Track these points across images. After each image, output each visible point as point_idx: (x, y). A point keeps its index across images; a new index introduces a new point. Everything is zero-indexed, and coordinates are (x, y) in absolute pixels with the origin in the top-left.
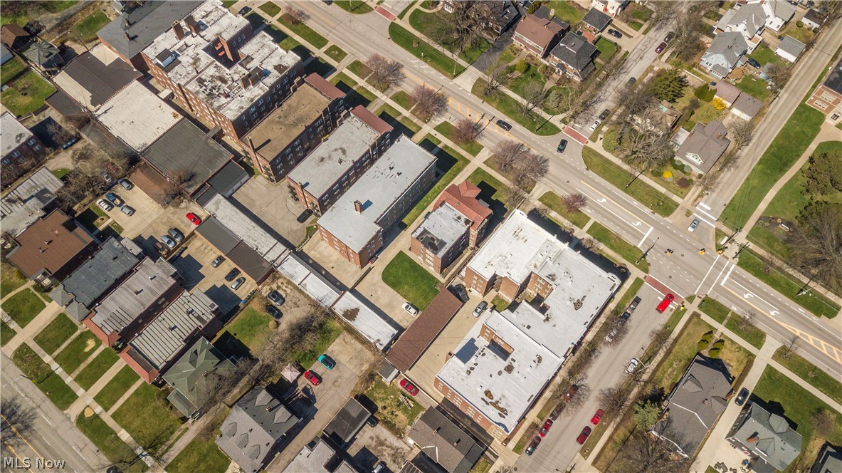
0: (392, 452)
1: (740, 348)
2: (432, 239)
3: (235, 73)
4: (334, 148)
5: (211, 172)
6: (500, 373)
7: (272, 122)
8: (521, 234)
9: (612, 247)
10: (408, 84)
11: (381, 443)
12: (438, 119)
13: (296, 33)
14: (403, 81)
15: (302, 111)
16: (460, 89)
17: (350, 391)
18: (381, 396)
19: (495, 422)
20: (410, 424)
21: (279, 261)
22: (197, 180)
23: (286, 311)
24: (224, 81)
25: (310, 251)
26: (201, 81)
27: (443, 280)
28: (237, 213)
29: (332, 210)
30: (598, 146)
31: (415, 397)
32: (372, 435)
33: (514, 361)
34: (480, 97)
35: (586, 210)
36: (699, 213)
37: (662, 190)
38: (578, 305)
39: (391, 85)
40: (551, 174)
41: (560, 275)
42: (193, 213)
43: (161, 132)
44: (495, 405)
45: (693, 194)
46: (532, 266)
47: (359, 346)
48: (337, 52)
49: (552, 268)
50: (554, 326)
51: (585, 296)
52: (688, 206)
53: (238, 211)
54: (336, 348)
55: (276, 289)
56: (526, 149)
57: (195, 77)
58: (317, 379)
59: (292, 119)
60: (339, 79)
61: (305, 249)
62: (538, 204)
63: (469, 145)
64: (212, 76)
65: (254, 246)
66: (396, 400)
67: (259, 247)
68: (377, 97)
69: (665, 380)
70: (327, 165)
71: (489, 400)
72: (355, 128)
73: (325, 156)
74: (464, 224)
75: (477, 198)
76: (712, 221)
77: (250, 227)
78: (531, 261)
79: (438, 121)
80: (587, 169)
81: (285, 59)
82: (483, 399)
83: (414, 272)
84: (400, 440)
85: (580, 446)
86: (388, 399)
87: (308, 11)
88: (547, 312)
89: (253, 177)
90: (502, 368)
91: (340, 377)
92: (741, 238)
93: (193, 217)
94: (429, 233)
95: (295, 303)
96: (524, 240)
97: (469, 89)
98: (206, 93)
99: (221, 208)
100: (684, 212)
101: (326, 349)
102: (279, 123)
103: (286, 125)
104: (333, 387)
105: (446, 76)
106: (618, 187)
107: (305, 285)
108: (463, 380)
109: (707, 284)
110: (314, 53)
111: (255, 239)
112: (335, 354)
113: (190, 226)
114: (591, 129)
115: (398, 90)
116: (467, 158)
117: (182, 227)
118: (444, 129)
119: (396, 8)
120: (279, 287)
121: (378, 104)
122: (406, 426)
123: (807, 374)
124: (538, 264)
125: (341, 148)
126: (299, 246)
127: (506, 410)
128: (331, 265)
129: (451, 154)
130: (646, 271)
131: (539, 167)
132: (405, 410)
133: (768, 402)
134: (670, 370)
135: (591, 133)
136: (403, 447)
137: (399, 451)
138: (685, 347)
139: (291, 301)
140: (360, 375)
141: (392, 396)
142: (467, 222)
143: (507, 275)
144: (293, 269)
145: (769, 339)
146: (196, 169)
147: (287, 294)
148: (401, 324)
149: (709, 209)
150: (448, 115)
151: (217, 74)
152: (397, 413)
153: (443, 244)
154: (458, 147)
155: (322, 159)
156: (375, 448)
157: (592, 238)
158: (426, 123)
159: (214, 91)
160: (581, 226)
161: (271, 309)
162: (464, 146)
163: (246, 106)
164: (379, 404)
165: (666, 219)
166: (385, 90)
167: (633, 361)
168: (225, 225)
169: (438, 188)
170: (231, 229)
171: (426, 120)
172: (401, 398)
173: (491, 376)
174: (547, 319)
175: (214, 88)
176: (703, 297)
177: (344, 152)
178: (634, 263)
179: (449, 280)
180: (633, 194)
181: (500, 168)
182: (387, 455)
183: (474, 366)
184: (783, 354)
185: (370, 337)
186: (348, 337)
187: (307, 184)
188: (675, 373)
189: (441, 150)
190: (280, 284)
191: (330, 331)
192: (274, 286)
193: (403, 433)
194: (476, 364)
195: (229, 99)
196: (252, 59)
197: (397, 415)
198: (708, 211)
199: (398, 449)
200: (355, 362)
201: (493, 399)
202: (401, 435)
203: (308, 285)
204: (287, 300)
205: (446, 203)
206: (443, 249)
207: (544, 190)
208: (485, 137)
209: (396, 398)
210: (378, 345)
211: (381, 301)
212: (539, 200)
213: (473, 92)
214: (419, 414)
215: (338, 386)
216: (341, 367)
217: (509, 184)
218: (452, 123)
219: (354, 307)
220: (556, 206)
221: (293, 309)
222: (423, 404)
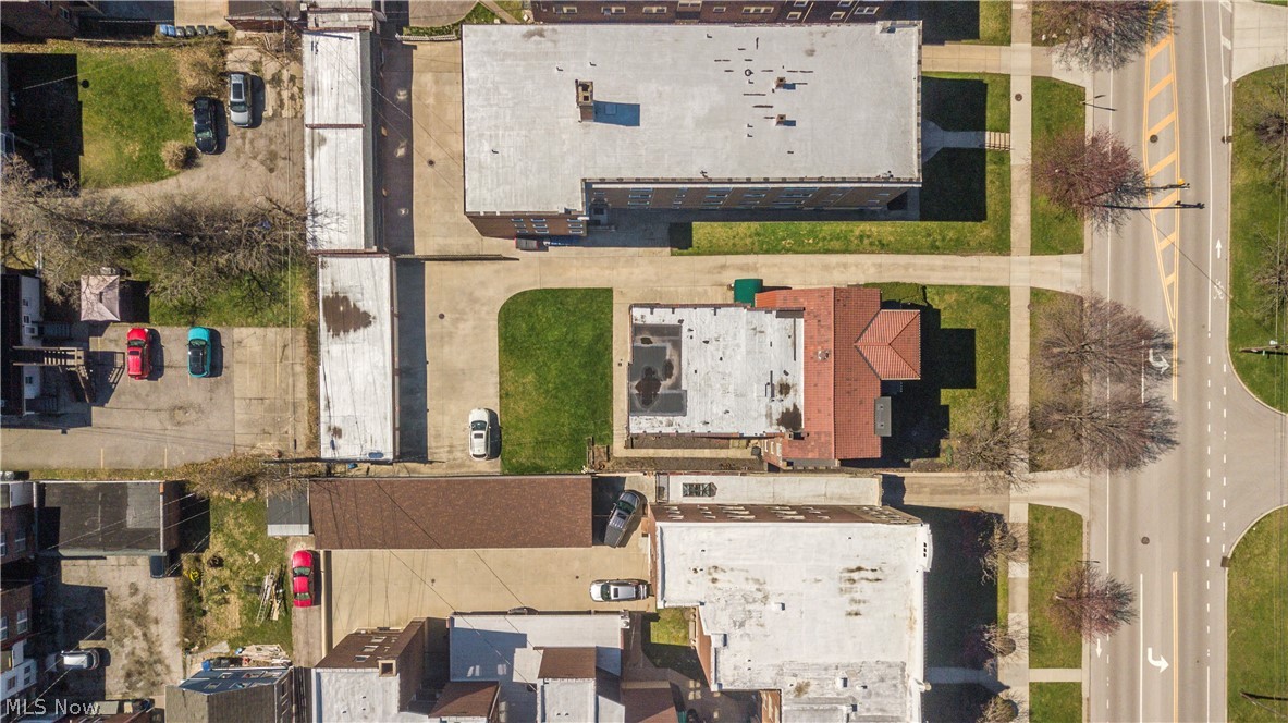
0: (144, 655)
2: (668, 369)
8: (865, 590)
11: (141, 618)
12: (1074, 62)
16: (1225, 42)
17: (189, 459)
18: (236, 533)
20: (233, 644)
21: (326, 21)
23: (239, 151)
25: (426, 68)
27: (619, 449)
29: (530, 35)
31: (299, 613)
32: (142, 585)
34: (1238, 120)
35: (1096, 647)
40: (1134, 487)
46: (797, 681)
47: (302, 393)
54: (249, 342)
55: (268, 77)
56: (1163, 364)
58: (152, 365)
61: (424, 51)
62: (1018, 515)
63: (1056, 209)
66: (257, 573)
74: (776, 416)
75: (887, 388)
78: (806, 667)
79: (1067, 67)
80: (1224, 563)
83: (583, 366)
84: (180, 651)
86: (243, 554)
91: (200, 410)
94: (677, 345)
95: (273, 156)
96: (855, 608)
97: (1243, 66)
101: (230, 324)
104: (165, 415)
106: (1231, 675)
107: (323, 141)
112: (238, 353)
116: (1014, 236)
118: (1059, 106)
120: (276, 80)
122: (222, 639)
124: (812, 692)
126: (418, 32)
128: (434, 152)
129: (991, 189)
131: (1134, 438)
132: (251, 611)
136: (173, 668)
137: (159, 667)
139: (270, 141)
140: (240, 450)
141: (257, 559)
142: (790, 419)
143: (716, 642)
147: (277, 115)
148: (431, 442)
150: (1109, 77)
152: (233, 598)
153: (676, 405)
154: (1027, 187)
156: (122, 613)
157: (1026, 706)
158: (1036, 41)
160: (1039, 656)
161: (210, 112)
162: (1043, 200)
164: (217, 545)
169: (861, 238)
171: (1044, 35)
172: (268, 582)
179: (633, 463)
181: (1050, 344)
182: (127, 650)
185: (329, 406)
186: (299, 350)
189: (981, 152)
190: (285, 75)
191: (277, 296)
192: (270, 68)
193: (202, 647)
197: (227, 602)
199: (159, 661)
200: (259, 412)
202: (193, 645)
203: (324, 149)
204: (261, 128)
205: (801, 322)
206: (664, 419)
207: (1072, 499)
208: (1117, 230)
209: (261, 569)
210: (325, 439)
211: (446, 349)
212: (1032, 508)
213: (1239, 86)
214: (270, 643)
215: (179, 424)
216: (221, 391)
217: (1020, 398)
218: (1089, 110)
219: (366, 305)
220: (1046, 562)
221: (255, 164)
222: (298, 636)
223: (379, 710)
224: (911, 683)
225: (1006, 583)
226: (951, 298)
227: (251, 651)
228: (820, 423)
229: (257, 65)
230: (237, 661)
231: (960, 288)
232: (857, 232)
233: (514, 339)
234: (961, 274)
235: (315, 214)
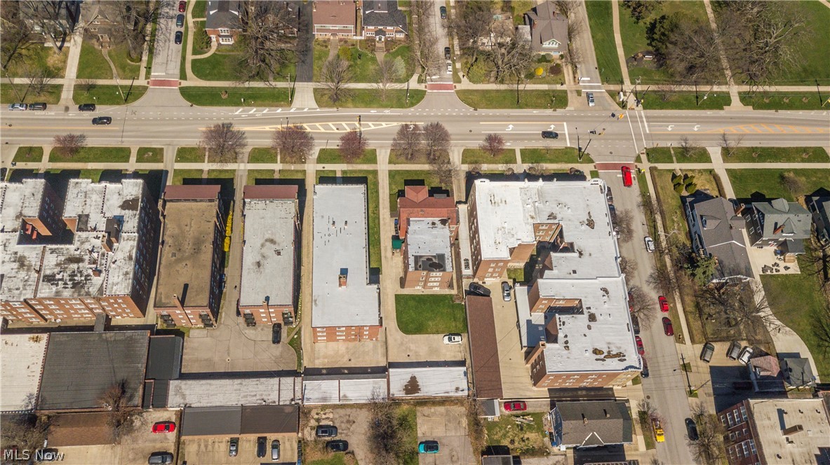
1: (700, 171)
2: (428, 259)
3: (82, 243)
4: (259, 245)
5: (140, 365)
6: (589, 327)
7: (170, 265)
8: (497, 199)
9: (552, 161)
10: (252, 138)
12: (312, 152)
13: (86, 162)
14: (245, 138)
15: (192, 232)
16: (306, 110)
17: (472, 454)
18: (500, 434)
19: (623, 370)
20: (544, 436)
21: (298, 395)
22: (132, 386)
23: (347, 435)
24: (79, 260)
26: (50, 279)
27: (454, 292)
28: (210, 384)
30: (466, 84)
31: (529, 410)
33: (590, 308)
34: (331, 106)
35: (508, 145)
36: (585, 87)
37: (545, 87)
38: (591, 224)
39: (237, 150)
40: (453, 135)
41: (556, 210)
42: (156, 423)
43: (38, 369)
44: (610, 356)
45: (569, 75)
46: (530, 219)
47: (441, 409)
48: (151, 154)
49: (547, 209)
50: (590, 255)
51: (589, 213)
52: (574, 87)
53: (209, 381)
54: (425, 428)
55: (317, 424)
56: (412, 127)
57: (38, 279)
59: (188, 248)
60: (180, 178)
61: (306, 363)
62: (465, 167)
63: (362, 157)
64: (57, 265)
65: (259, 402)
66: (515, 426)
67: (265, 398)
68: (235, 170)
69: (679, 236)
70: (269, 266)
71: (602, 356)
72: (261, 212)
73: (258, 258)
74: (443, 226)
75: (431, 195)
76: (599, 87)
77: (236, 387)
78: (525, 216)
79: (315, 152)
80: (476, 110)
81: (125, 192)
82: (597, 360)
84: (550, 457)
85: (672, 338)
86: (508, 432)
87: (76, 130)
88: (576, 248)
89: (186, 338)
90: (587, 322)
91: (452, 450)
92: (628, 86)
93: (160, 427)
94: (421, 257)
95: (348, 422)
96: (504, 202)
97: (314, 104)
98: (69, 286)
99: (187, 392)
100: (575, 94)
101: (416, 438)
102: (179, 261)
103: (188, 258)
105: (281, 106)
106: (512, 108)
107: (345, 396)
108: (568, 358)
109: (639, 139)
110: (127, 170)
111: (253, 394)
112: (428, 434)
113: (166, 439)
114: (448, 73)
115: (248, 150)
116: (371, 169)
117: (158, 447)
118: (325, 156)
119: (171, 72)
120: (318, 420)
121: (242, 176)
122: (543, 440)
123: (753, 157)
124: (533, 214)
125: (266, 240)
126: (300, 364)
127: (621, 353)
128: (346, 359)
129: (356, 175)
130: (592, 161)
131: (437, 134)
132: (530, 428)
133: (750, 197)
134: (676, 225)
135: (451, 77)
136: (557, 460)
138: (669, 200)
139: (342, 422)
140: (467, 433)
141: (509, 426)
142: (443, 222)
143: (519, 242)
144: (319, 392)
145: (709, 150)
146: (121, 375)
147: (332, 420)
148: (458, 358)
149: (589, 79)
150: (317, 142)
151: (63, 258)
152: (526, 436)
153: (441, 257)
154: (354, 165)
155: (259, 264)
157: (530, 165)
158: (304, 163)
159: (76, 278)
160: (512, 161)
161: (332, 446)
162: (358, 161)
163: (130, 267)
164: (506, 443)
165: (567, 108)
166: (236, 158)
167: (647, 239)
168: (209, 405)
170: (218, 404)
171: (302, 160)
172: (519, 421)
173: (585, 335)
174: (581, 254)
175: (73, 275)
176: (644, 151)
177: (272, 241)
178: (578, 162)
179: (460, 287)
180: (527, 106)
181: (407, 158)
183: (566, 339)
184: (727, 153)
185: (448, 392)
186: (426, 410)
187: (267, 299)
188: (681, 225)
189: (344, 178)
190: (316, 417)
191: (405, 419)
192: (313, 423)
193: (547, 448)
194: (566, 336)
195: (103, 275)
196: (87, 216)
197: (528, 439)
198: (589, 82)
200: (451, 425)
201: (603, 353)
202: (547, 452)
203: (348, 395)
204: (337, 425)
205: (411, 219)
206: (446, 261)
207: (459, 152)
208: (368, 139)
209: (513, 425)
210: (460, 394)
211: (421, 354)
212: (463, 163)
213: (320, 106)
214: (542, 421)
215: (458, 459)
216: (444, 441)
217: (426, 167)
218: (328, 147)
219: (408, 378)
220: (481, 159)
221: (352, 429)
222: (538, 410)
223: (559, 351)
224: (525, 186)
225: (488, 170)
226: (394, 187)
227: (546, 428)
228: (444, 213)
229: (312, 428)
230: (551, 433)
231: (390, 184)
232: (372, 215)
233: (415, 329)
234: (385, 184)
235: (373, 399)
